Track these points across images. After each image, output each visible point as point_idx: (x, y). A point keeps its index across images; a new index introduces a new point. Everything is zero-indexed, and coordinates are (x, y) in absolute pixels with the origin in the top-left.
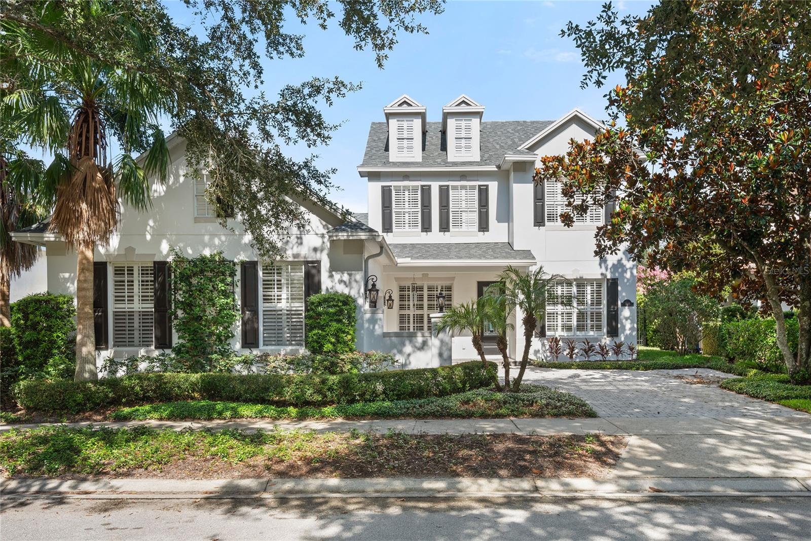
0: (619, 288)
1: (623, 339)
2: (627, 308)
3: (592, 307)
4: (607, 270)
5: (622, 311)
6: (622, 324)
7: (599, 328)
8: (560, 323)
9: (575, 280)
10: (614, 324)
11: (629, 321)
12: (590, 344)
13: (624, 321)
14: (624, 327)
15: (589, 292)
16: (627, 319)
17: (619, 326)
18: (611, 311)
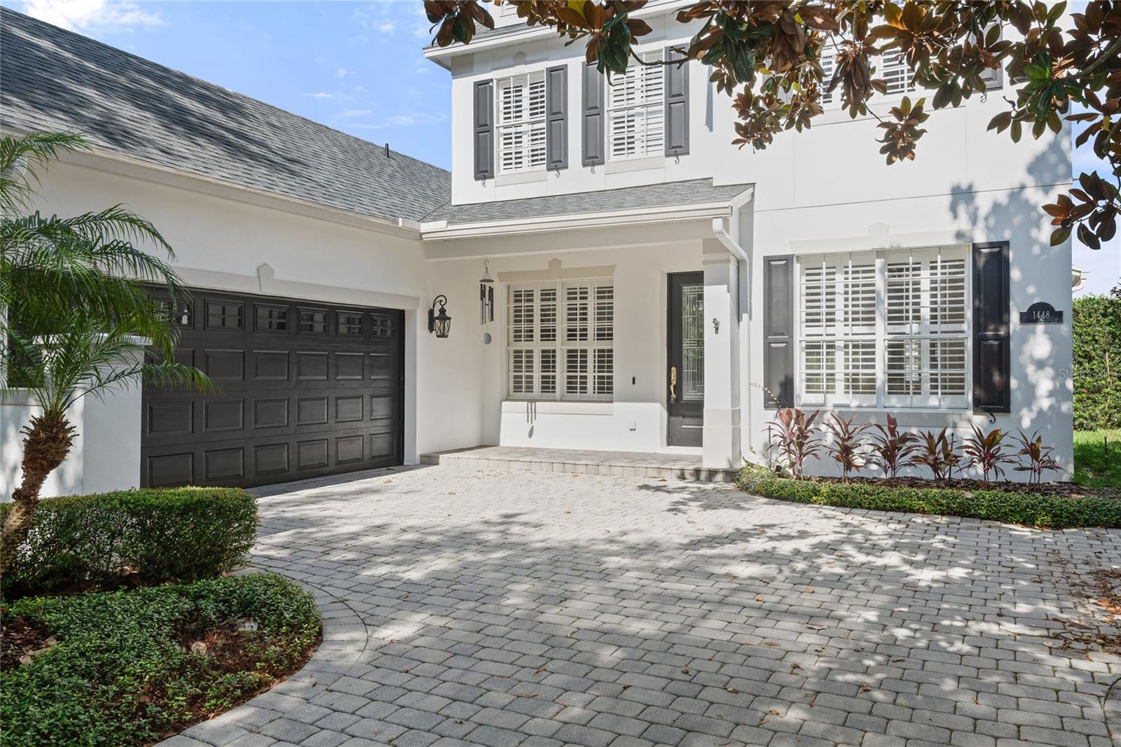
0: (1015, 274)
1: (1026, 423)
2: (1040, 328)
3: (934, 328)
4: (974, 220)
5: (1024, 341)
6: (1024, 378)
7: (954, 386)
8: (840, 371)
9: (880, 253)
10: (996, 378)
11: (1049, 371)
12: (901, 431)
13: (1031, 369)
14: (1030, 390)
15: (925, 285)
16: (1040, 365)
17: (1014, 383)
18: (987, 339)
